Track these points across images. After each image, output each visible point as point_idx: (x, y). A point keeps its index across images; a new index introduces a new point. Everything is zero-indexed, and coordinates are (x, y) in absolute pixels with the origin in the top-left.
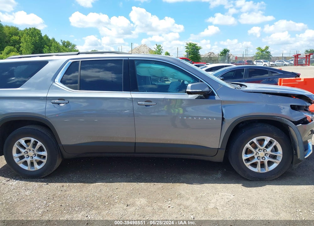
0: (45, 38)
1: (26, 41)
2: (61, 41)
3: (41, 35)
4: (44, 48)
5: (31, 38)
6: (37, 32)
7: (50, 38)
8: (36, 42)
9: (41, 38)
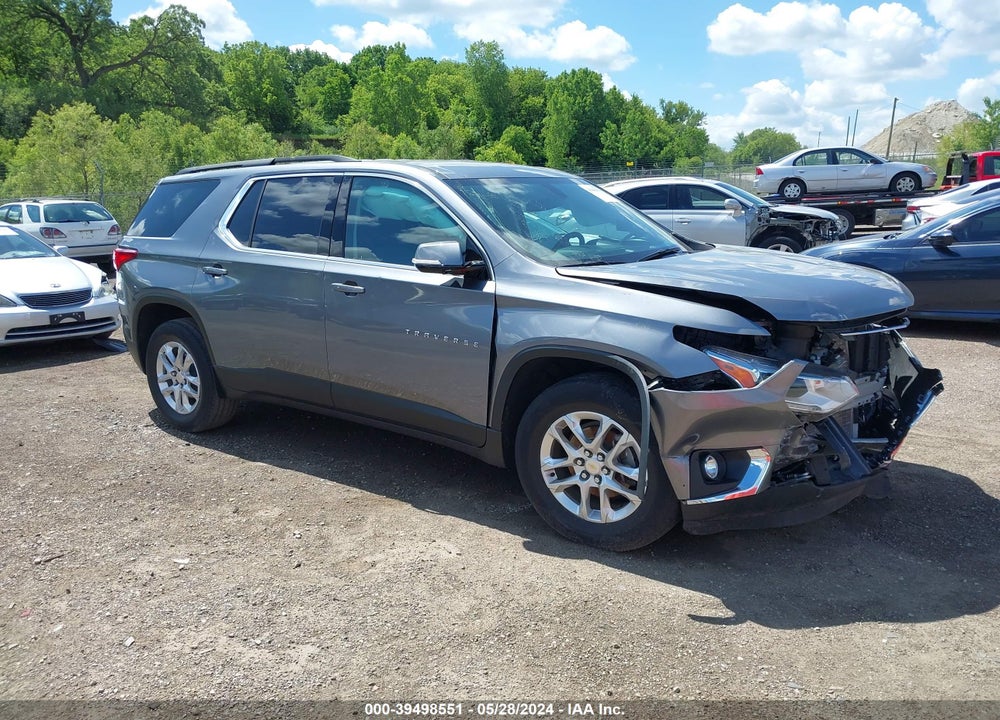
0: (610, 98)
1: (557, 109)
2: (662, 102)
3: (601, 90)
4: (604, 129)
5: (571, 100)
6: (591, 81)
7: (627, 96)
8: (584, 112)
9: (599, 96)
